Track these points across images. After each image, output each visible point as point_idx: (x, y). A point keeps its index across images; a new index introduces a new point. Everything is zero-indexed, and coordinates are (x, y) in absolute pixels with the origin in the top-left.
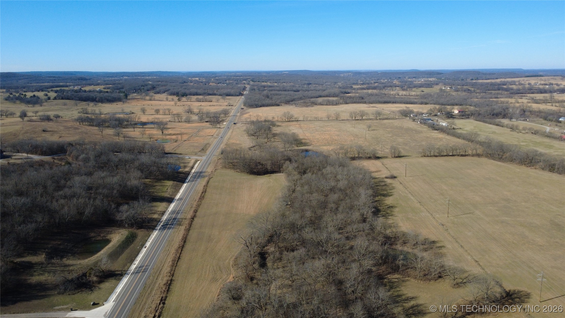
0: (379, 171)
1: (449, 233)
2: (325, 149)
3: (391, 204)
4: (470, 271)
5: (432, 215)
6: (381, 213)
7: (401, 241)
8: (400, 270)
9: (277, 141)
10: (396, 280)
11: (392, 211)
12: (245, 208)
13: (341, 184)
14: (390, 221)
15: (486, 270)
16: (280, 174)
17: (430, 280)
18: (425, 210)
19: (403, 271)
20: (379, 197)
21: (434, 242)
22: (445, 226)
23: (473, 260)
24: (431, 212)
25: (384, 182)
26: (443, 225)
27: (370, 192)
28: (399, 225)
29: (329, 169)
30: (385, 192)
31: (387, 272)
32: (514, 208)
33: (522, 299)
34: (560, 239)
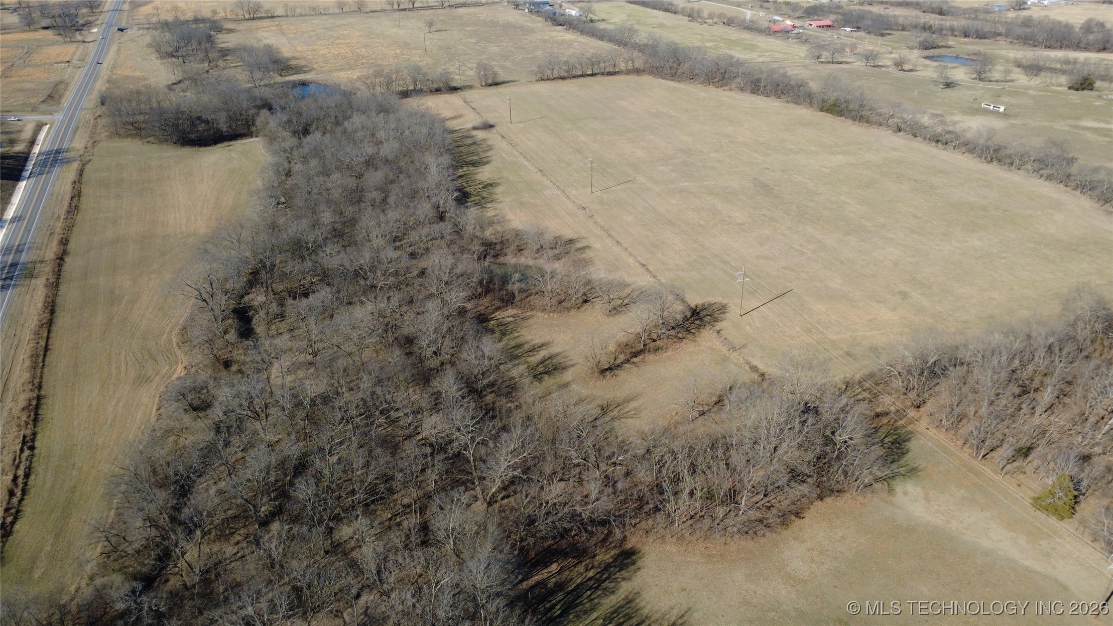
0: (460, 116)
1: (596, 222)
2: (344, 77)
3: (489, 179)
4: (634, 283)
5: (563, 192)
6: (472, 199)
7: (513, 247)
8: (517, 299)
9: (232, 65)
10: (511, 319)
11: (491, 193)
12: (184, 221)
13: (388, 149)
14: (490, 213)
15: (659, 278)
16: (252, 140)
17: (569, 310)
18: (552, 185)
19: (521, 300)
20: (465, 169)
21: (571, 241)
22: (587, 211)
23: (637, 264)
24: (562, 187)
25: (472, 137)
26: (584, 208)
27: (446, 160)
28: (508, 217)
29: (357, 121)
30: (476, 158)
31: (494, 307)
32: (699, 164)
33: (715, 316)
34: (769, 210)
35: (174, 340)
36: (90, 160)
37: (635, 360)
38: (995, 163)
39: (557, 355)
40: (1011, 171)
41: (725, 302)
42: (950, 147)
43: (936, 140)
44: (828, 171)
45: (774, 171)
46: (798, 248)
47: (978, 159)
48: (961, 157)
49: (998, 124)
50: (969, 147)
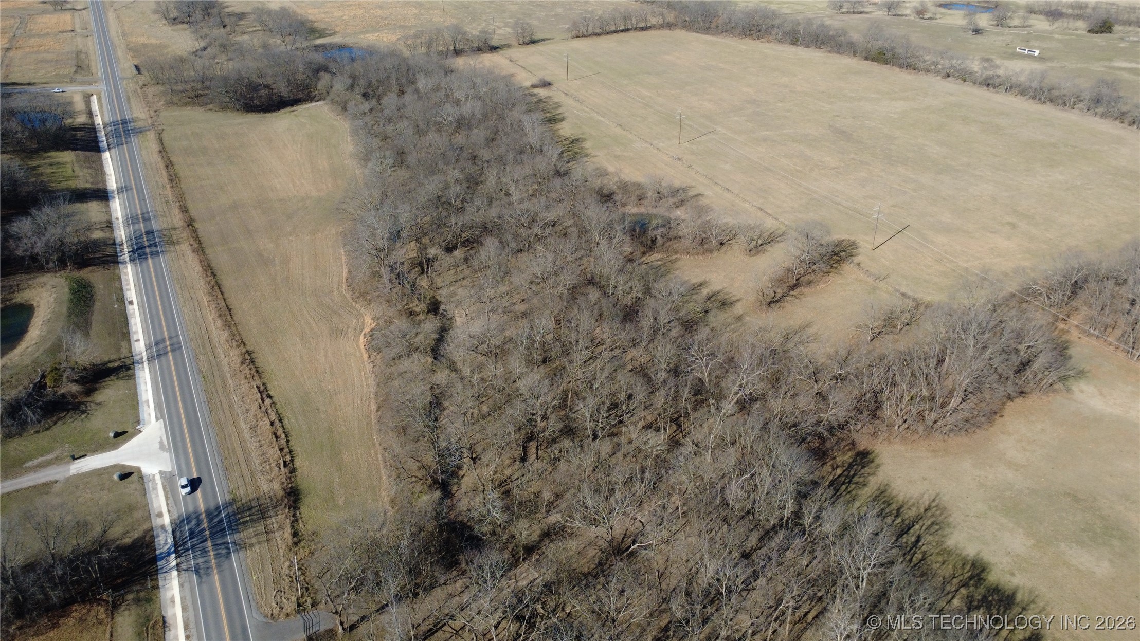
0: (514, 75)
1: (697, 172)
2: (373, 40)
3: (572, 135)
5: (651, 144)
7: (634, 197)
8: (659, 244)
9: (250, 30)
10: (660, 263)
11: (582, 148)
12: (291, 185)
14: (591, 167)
15: (780, 220)
16: (314, 104)
17: (710, 251)
18: (637, 139)
19: (663, 245)
21: (682, 190)
22: (684, 161)
23: (754, 208)
24: (649, 140)
25: (534, 95)
26: (679, 159)
28: (610, 170)
29: (425, 82)
30: (549, 115)
32: (771, 114)
33: (849, 251)
34: (856, 154)
35: (348, 296)
36: (163, 130)
37: (792, 293)
38: (1048, 103)
39: (719, 292)
40: (1066, 110)
41: (852, 239)
42: (1003, 88)
43: (987, 84)
44: (896, 116)
45: (845, 118)
46: (899, 188)
47: (1031, 100)
48: (1014, 99)
49: (1037, 66)
50: (1020, 89)
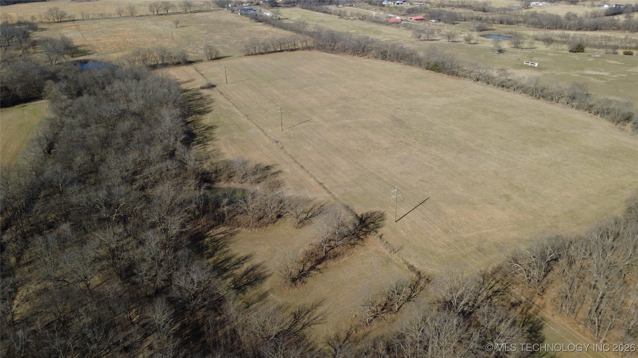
0: (193, 80)
1: (286, 152)
2: (114, 57)
3: (210, 123)
4: (315, 199)
5: (262, 130)
6: (197, 138)
7: (225, 176)
8: (227, 218)
9: (39, 51)
10: (222, 235)
11: (211, 134)
13: (135, 107)
14: (210, 149)
15: (333, 193)
16: (42, 101)
17: (267, 225)
18: (254, 126)
19: (230, 219)
20: (194, 116)
21: (268, 168)
22: (279, 144)
23: (316, 183)
24: (261, 127)
25: (200, 94)
26: (277, 142)
27: (177, 111)
28: (222, 151)
29: (117, 85)
30: (202, 108)
31: (209, 226)
32: (354, 107)
33: (377, 223)
34: (404, 137)
37: (319, 266)
38: (542, 99)
39: (257, 266)
40: (553, 104)
41: (383, 211)
42: (512, 89)
43: (502, 85)
44: (438, 108)
45: (403, 110)
46: (428, 164)
47: (530, 97)
48: (520, 96)
49: (536, 74)
50: (523, 89)
